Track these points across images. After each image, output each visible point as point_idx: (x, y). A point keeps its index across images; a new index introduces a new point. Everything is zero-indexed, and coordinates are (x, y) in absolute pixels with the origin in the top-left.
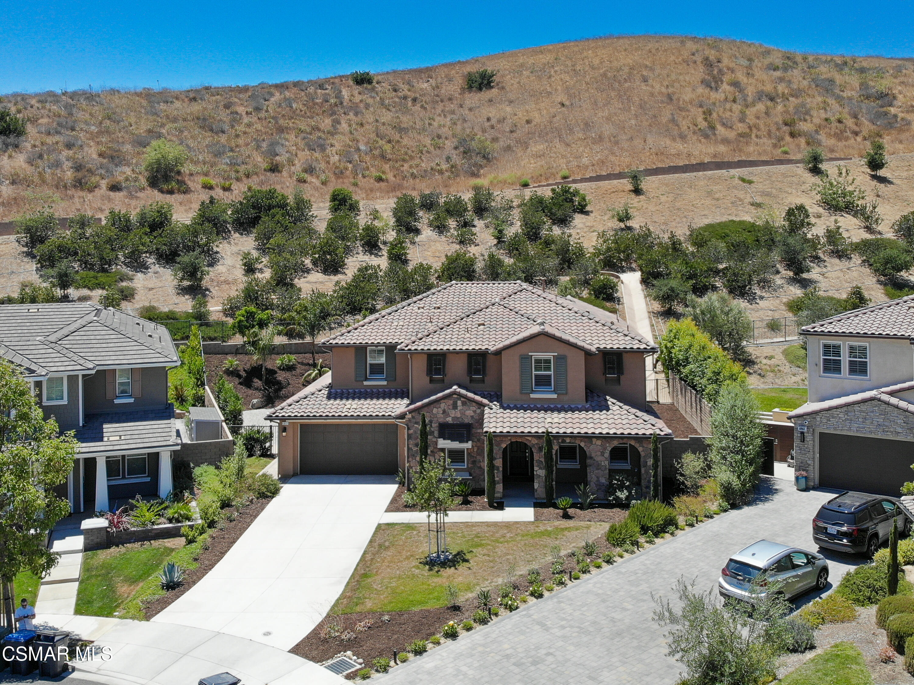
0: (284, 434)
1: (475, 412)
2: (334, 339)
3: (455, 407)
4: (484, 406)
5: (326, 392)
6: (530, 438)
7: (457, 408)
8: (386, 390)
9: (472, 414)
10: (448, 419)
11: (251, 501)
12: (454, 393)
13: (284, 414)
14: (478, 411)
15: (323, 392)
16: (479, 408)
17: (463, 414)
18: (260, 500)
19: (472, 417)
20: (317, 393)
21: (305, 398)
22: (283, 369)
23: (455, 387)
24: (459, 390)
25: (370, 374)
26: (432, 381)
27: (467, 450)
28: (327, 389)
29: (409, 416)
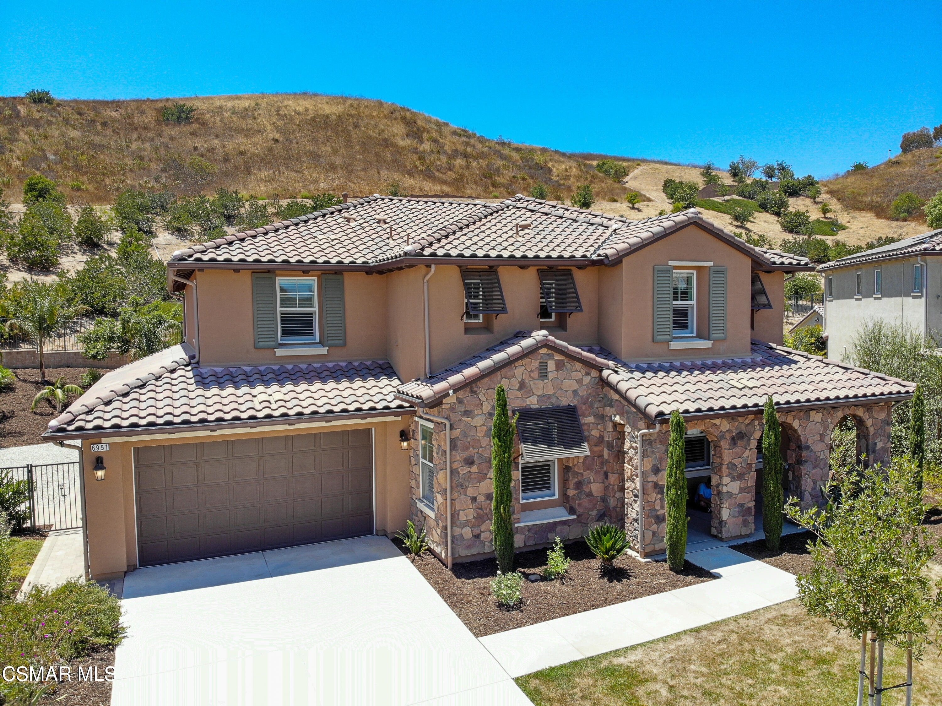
0: (100, 474)
1: (579, 381)
2: (204, 252)
3: (543, 373)
4: (600, 368)
5: (190, 374)
6: (717, 422)
7: (547, 377)
8: (328, 365)
9: (576, 386)
10: (528, 402)
12: (545, 344)
13: (98, 422)
14: (587, 380)
15: (179, 373)
16: (588, 374)
17: (558, 387)
19: (575, 392)
20: (168, 375)
21: (141, 386)
23: (544, 332)
24: (551, 338)
25: (283, 334)
26: (468, 329)
27: (560, 460)
28: (189, 368)
29: (452, 399)
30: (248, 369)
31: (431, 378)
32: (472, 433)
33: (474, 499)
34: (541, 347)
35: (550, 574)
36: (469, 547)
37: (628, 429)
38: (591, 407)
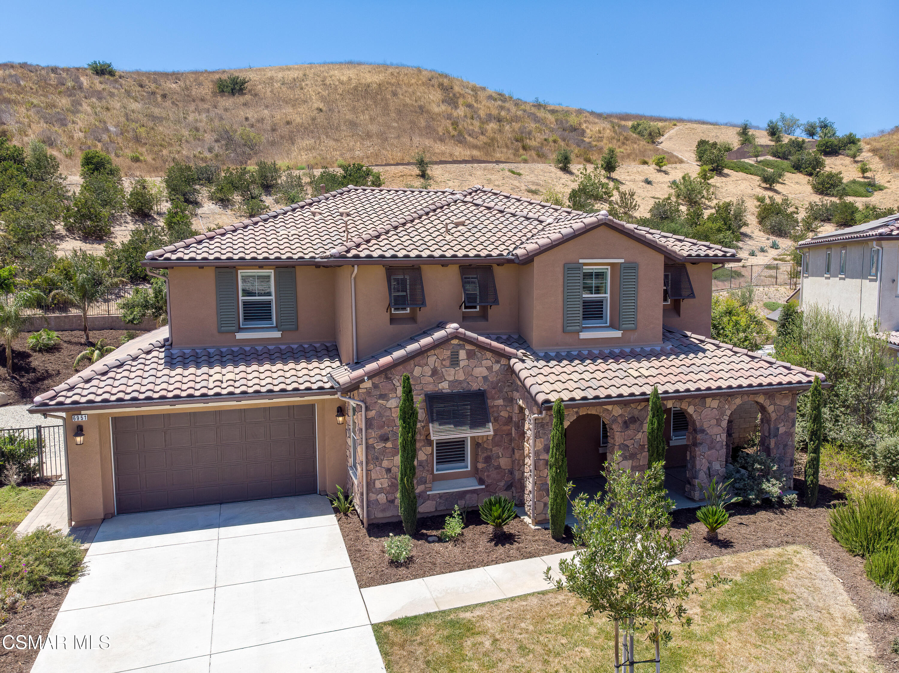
0: (79, 439)
1: (489, 369)
2: (173, 252)
3: (454, 361)
4: (509, 357)
5: (162, 355)
6: (609, 407)
7: (458, 365)
8: (283, 347)
9: (485, 373)
10: (440, 387)
11: (12, 609)
12: (455, 336)
13: (76, 398)
14: (496, 367)
15: (155, 354)
16: (498, 362)
17: (469, 374)
18: (36, 600)
19: (485, 378)
20: (143, 356)
21: (118, 367)
22: (40, 351)
23: (455, 325)
24: (462, 330)
25: (245, 319)
26: (393, 320)
27: (473, 438)
28: (163, 349)
29: (368, 384)
30: (211, 351)
31: (357, 363)
32: (388, 413)
33: (389, 470)
34: (452, 338)
35: (446, 536)
36: (383, 510)
37: (527, 412)
38: (501, 391)
